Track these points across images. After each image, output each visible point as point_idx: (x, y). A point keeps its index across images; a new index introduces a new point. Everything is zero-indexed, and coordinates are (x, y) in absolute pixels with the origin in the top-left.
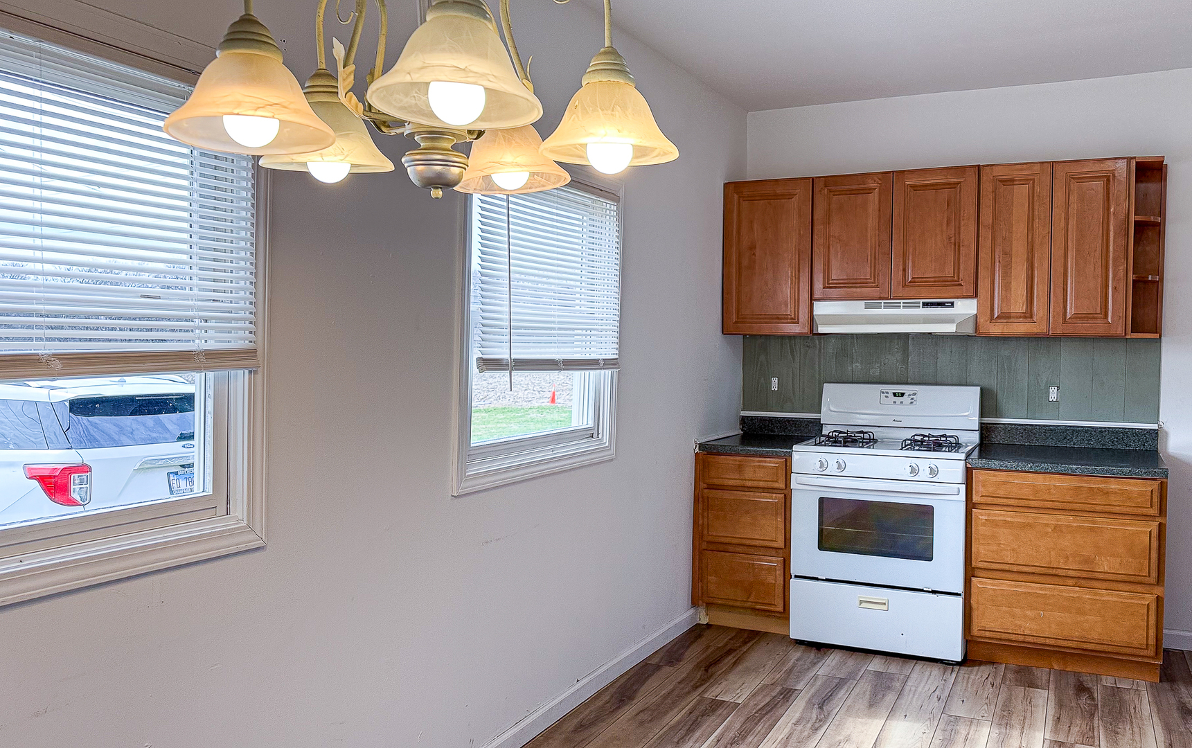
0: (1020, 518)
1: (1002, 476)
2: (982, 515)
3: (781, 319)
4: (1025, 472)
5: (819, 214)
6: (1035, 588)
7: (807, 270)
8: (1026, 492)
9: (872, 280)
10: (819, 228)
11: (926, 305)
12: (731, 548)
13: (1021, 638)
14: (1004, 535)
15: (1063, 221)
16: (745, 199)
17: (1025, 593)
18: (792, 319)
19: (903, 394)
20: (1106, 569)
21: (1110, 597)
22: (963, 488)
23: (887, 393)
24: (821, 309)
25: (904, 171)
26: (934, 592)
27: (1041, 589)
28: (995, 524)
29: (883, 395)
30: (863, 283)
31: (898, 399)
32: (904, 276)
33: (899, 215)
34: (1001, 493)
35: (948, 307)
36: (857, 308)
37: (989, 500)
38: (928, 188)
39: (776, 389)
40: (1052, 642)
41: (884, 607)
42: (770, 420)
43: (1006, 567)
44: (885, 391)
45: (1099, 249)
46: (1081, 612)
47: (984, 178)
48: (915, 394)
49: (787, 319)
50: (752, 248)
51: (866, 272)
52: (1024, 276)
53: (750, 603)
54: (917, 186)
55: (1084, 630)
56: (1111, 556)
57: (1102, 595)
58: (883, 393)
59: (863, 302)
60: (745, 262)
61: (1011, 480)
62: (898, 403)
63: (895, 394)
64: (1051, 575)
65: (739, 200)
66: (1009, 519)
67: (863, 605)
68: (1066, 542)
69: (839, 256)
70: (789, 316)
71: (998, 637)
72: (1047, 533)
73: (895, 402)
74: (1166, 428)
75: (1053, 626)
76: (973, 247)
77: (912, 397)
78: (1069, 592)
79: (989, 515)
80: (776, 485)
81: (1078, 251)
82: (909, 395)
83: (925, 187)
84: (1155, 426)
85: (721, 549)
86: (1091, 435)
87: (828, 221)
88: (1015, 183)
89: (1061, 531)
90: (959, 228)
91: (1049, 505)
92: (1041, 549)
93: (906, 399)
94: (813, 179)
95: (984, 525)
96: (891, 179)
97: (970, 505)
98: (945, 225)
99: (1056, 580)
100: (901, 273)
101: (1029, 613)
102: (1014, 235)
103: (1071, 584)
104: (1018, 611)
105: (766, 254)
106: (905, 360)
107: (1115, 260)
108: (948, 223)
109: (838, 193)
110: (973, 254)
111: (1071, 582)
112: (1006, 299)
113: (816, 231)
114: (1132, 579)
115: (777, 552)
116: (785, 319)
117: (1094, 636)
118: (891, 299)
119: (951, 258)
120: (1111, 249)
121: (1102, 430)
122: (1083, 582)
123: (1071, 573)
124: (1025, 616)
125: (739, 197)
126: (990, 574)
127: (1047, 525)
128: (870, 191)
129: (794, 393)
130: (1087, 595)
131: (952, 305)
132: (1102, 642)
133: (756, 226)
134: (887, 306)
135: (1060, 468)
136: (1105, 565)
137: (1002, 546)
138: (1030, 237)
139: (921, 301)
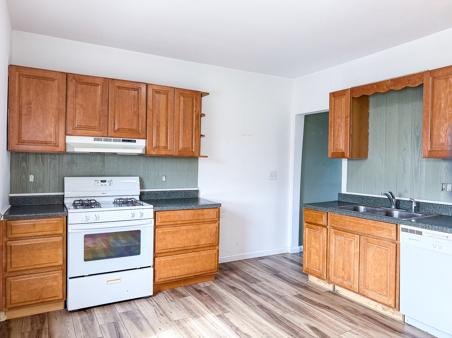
0: (174, 229)
1: (167, 213)
2: (159, 231)
3: (47, 144)
4: (176, 210)
5: (70, 93)
6: (180, 256)
7: (64, 119)
8: (177, 218)
9: (99, 128)
10: (70, 98)
11: (123, 141)
12: (27, 272)
13: (174, 278)
14: (168, 237)
15: (178, 111)
16: (23, 76)
17: (176, 259)
18: (54, 144)
19: (105, 181)
20: (203, 243)
21: (204, 253)
22: (153, 220)
23: (98, 181)
24: (70, 140)
25: (114, 79)
26: (141, 268)
27: (181, 256)
28: (165, 233)
29: (96, 182)
30: (94, 128)
31: (103, 184)
32: (114, 127)
33: (112, 99)
34: (167, 220)
35: (133, 142)
36: (90, 140)
37: (162, 224)
38: (125, 89)
39: (33, 181)
40: (185, 276)
41: (119, 281)
42: (30, 197)
43: (169, 250)
44: (96, 180)
45: (190, 124)
46: (195, 261)
47: (149, 89)
48: (111, 181)
49: (52, 144)
50: (29, 104)
51: (96, 123)
52: (164, 132)
53: (41, 300)
54: (120, 87)
55: (196, 268)
56: (205, 238)
57: (201, 253)
58: (96, 181)
59: (93, 138)
60: (24, 112)
61: (171, 214)
62: (104, 185)
63: (102, 181)
64: (185, 250)
65: (19, 76)
66: (170, 230)
67: (109, 283)
68: (190, 235)
69: (82, 114)
70: (53, 143)
71: (166, 280)
72: (183, 233)
73: (102, 185)
74: (200, 190)
75: (186, 270)
76: (145, 117)
77: (110, 182)
78: (191, 254)
79: (162, 230)
80: (58, 232)
81: (184, 124)
82: (109, 181)
83: (124, 88)
84: (197, 189)
85: (19, 274)
86: (178, 194)
87: (75, 96)
88: (161, 93)
89: (189, 232)
90: (139, 108)
91: (184, 222)
92: (182, 240)
93: (107, 183)
94: (67, 74)
95: (160, 234)
96: (107, 82)
97: (155, 227)
98: (133, 106)
99: (186, 251)
100: (113, 125)
101: (177, 267)
102: (161, 115)
103: (191, 252)
104: (173, 267)
105: (38, 108)
106: (103, 166)
107: (195, 128)
108: (134, 106)
109: (81, 83)
110: (145, 120)
111: (191, 251)
112: (158, 140)
113: (69, 100)
114: (211, 245)
115: (58, 268)
116: (50, 144)
117: (199, 269)
118: (108, 137)
119: (135, 121)
120: (194, 124)
121: (181, 191)
122: (195, 250)
123: (192, 247)
124: (176, 269)
125: (20, 75)
126: (162, 255)
127: (184, 230)
128: (97, 85)
129: (44, 183)
130: (197, 254)
131: (135, 141)
132: (202, 271)
133: (31, 92)
134: (106, 140)
135: (188, 207)
136: (203, 242)
137: (168, 242)
138: (167, 116)
139: (121, 139)
